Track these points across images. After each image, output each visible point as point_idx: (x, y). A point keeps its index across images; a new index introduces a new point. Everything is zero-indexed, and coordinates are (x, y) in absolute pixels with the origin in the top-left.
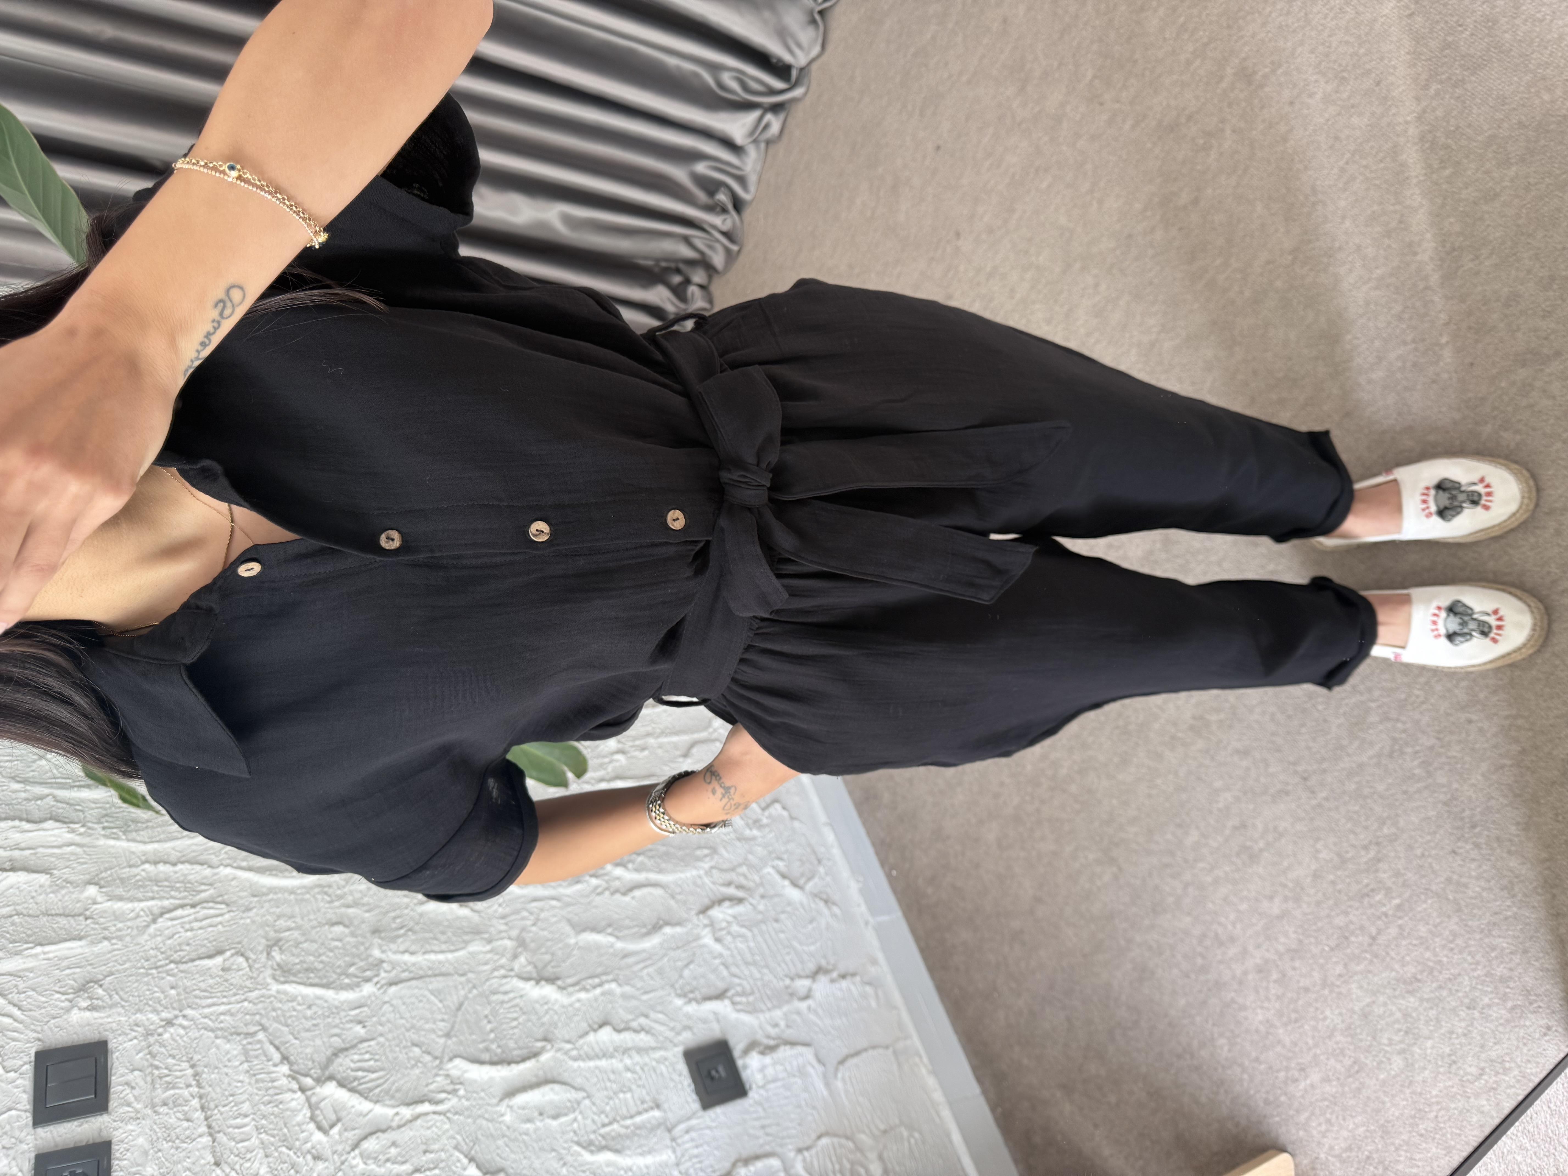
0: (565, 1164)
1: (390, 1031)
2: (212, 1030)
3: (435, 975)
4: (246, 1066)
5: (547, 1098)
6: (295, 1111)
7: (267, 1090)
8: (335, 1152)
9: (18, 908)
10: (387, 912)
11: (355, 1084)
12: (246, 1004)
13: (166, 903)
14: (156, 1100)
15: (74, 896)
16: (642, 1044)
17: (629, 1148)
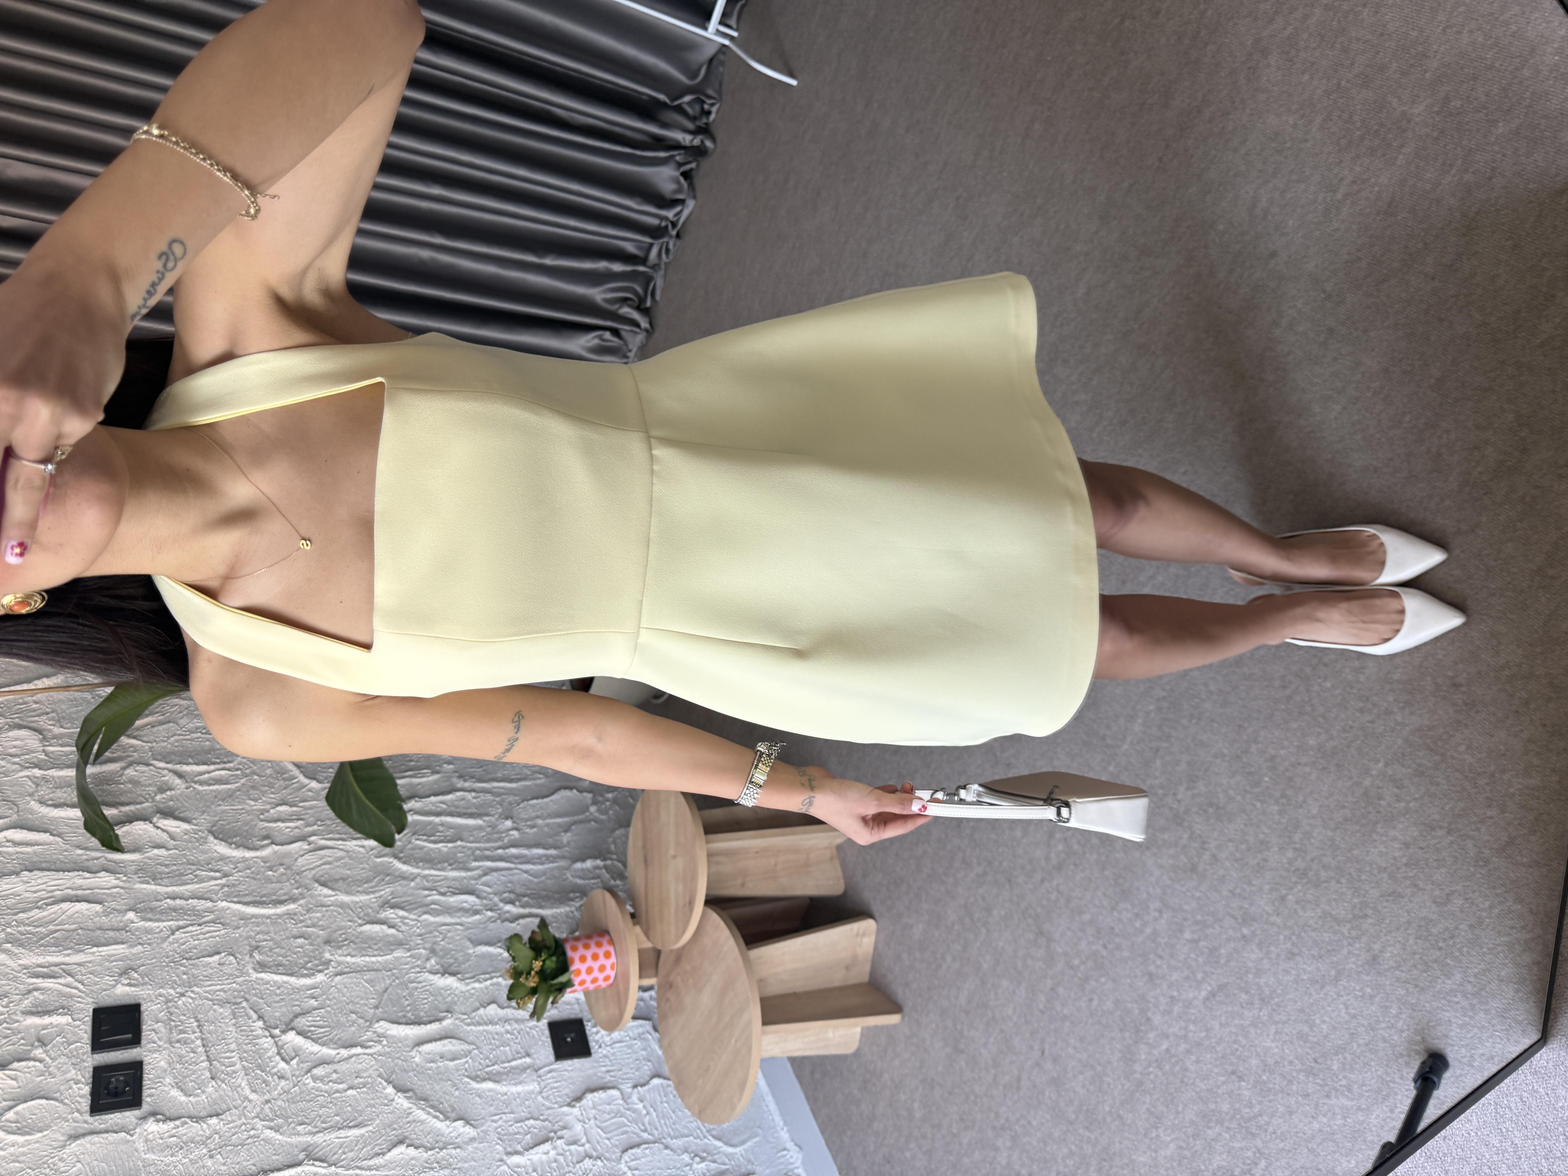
0: (457, 1089)
1: (335, 1004)
2: (211, 1000)
3: (369, 971)
4: (233, 1021)
5: (447, 1048)
6: (266, 1050)
7: (248, 1036)
8: (293, 1075)
9: (82, 925)
10: (336, 931)
11: (309, 1034)
12: (234, 985)
13: (181, 923)
14: (173, 1040)
15: (119, 919)
16: (519, 1017)
17: (505, 1080)
